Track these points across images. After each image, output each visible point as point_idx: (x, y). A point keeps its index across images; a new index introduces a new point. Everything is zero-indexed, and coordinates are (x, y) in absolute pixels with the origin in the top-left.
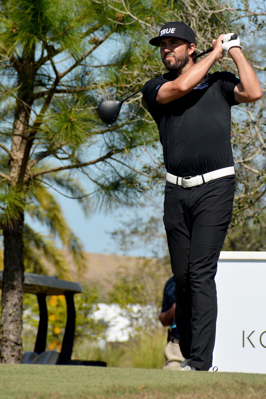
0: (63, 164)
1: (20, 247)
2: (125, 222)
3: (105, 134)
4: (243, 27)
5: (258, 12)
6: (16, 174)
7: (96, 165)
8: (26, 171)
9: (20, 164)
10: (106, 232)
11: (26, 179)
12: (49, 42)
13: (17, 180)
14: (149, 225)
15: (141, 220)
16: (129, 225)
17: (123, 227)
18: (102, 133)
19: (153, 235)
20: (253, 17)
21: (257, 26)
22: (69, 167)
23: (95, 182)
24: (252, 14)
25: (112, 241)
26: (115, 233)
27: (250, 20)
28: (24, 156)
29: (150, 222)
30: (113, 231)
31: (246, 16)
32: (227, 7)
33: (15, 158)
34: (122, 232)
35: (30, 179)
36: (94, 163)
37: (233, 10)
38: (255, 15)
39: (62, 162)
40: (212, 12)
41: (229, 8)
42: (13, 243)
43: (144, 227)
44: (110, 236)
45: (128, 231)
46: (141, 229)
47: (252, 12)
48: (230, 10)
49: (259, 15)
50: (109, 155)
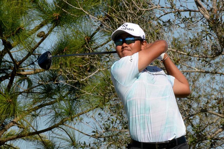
5: (181, 9)
20: (177, 13)
21: (181, 20)
24: (176, 11)
27: (175, 15)
38: (179, 12)
40: (145, 9)
41: (159, 6)
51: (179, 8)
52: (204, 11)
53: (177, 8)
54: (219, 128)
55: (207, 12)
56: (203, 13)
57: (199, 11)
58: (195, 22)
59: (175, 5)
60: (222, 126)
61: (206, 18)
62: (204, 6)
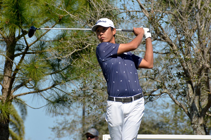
0: (30, 91)
1: (7, 134)
2: (59, 123)
3: (52, 75)
4: (123, 18)
5: (131, 10)
6: (5, 96)
7: (47, 91)
8: (11, 94)
9: (8, 91)
10: (49, 128)
11: (10, 98)
12: (24, 29)
13: (6, 99)
14: (72, 124)
15: (67, 121)
16: (61, 124)
17: (58, 126)
18: (51, 74)
19: (74, 129)
20: (128, 12)
21: (130, 17)
22: (33, 93)
23: (47, 99)
24: (127, 11)
25: (52, 133)
26: (54, 128)
27: (126, 14)
28: (10, 87)
29: (72, 122)
30: (53, 127)
31: (124, 12)
32: (115, 8)
33: (5, 87)
34: (58, 128)
35: (12, 99)
36: (45, 90)
37: (118, 9)
38: (129, 12)
39: (30, 90)
40: (107, 10)
41: (116, 8)
42: (4, 132)
43: (69, 125)
44: (51, 130)
45: (61, 127)
46: (68, 126)
47: (127, 10)
48: (116, 9)
49: (131, 12)
50: (53, 86)
51: (129, 10)
52: (146, 12)
53: (128, 10)
54: (155, 88)
55: (147, 12)
56: (145, 13)
57: (142, 12)
58: (140, 19)
59: (126, 8)
60: (157, 87)
61: (147, 16)
62: (146, 9)
